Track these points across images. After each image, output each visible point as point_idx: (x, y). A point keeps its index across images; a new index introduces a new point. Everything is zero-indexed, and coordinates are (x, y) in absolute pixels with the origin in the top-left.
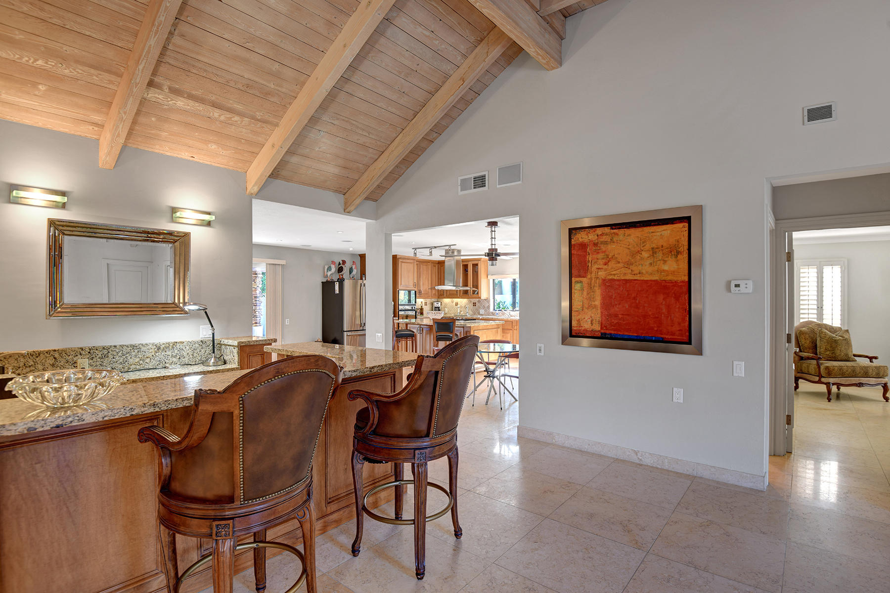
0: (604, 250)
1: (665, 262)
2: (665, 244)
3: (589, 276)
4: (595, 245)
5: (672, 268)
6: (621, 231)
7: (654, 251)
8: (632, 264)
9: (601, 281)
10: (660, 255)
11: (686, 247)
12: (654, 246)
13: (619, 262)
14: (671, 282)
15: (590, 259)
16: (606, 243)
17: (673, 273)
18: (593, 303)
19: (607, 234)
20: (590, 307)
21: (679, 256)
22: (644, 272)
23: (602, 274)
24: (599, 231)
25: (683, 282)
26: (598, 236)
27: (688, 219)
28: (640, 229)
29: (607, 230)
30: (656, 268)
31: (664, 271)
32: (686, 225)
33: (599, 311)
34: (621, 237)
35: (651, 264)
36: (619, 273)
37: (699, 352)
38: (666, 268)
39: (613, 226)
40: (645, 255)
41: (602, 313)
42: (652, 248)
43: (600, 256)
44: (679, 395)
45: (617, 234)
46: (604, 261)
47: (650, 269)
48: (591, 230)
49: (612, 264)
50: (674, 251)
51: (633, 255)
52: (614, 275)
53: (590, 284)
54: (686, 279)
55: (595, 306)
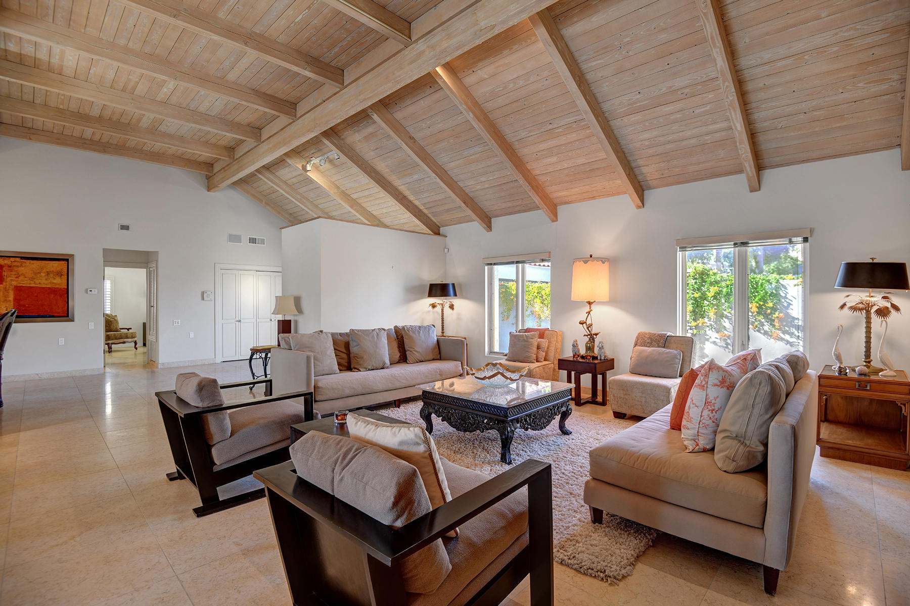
0: (16, 270)
1: (54, 279)
2: (54, 270)
3: (4, 284)
4: (10, 266)
5: (59, 282)
6: (28, 261)
7: (48, 273)
8: (35, 279)
9: (13, 287)
10: (52, 275)
11: (66, 273)
12: (48, 270)
13: (26, 277)
14: (58, 288)
15: (5, 274)
16: (18, 266)
17: (59, 284)
18: (8, 299)
19: (18, 262)
20: (5, 301)
21: (62, 277)
22: (42, 283)
23: (14, 283)
24: (12, 259)
25: (64, 289)
26: (11, 262)
27: (67, 260)
28: (40, 261)
29: (18, 259)
30: (49, 281)
31: (54, 283)
32: (66, 262)
33: (12, 303)
34: (28, 264)
35: (46, 279)
36: (25, 282)
37: (72, 320)
38: (55, 281)
39: (22, 258)
40: (43, 274)
41: (14, 304)
42: (47, 272)
43: (13, 273)
44: (62, 341)
45: (25, 263)
46: (16, 276)
47: (46, 282)
48: (7, 258)
49: (21, 278)
50: (59, 274)
51: (36, 274)
52: (23, 284)
53: (5, 288)
54: (66, 287)
55: (10, 301)
